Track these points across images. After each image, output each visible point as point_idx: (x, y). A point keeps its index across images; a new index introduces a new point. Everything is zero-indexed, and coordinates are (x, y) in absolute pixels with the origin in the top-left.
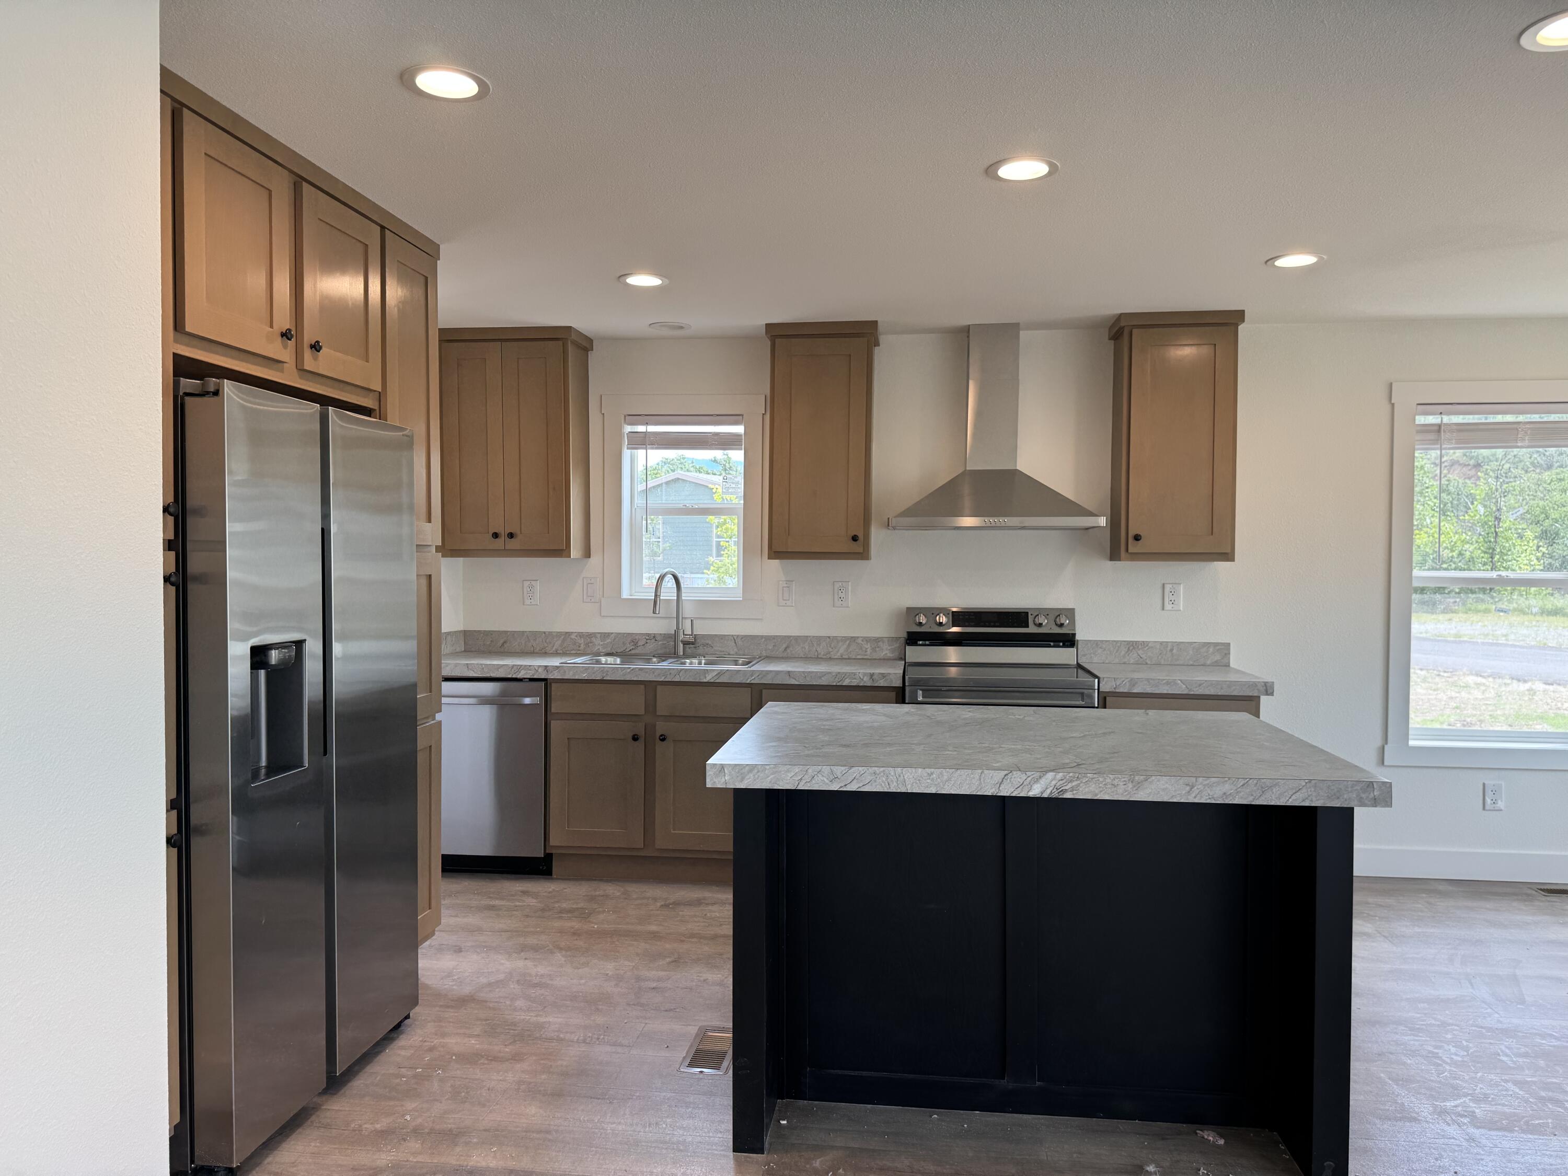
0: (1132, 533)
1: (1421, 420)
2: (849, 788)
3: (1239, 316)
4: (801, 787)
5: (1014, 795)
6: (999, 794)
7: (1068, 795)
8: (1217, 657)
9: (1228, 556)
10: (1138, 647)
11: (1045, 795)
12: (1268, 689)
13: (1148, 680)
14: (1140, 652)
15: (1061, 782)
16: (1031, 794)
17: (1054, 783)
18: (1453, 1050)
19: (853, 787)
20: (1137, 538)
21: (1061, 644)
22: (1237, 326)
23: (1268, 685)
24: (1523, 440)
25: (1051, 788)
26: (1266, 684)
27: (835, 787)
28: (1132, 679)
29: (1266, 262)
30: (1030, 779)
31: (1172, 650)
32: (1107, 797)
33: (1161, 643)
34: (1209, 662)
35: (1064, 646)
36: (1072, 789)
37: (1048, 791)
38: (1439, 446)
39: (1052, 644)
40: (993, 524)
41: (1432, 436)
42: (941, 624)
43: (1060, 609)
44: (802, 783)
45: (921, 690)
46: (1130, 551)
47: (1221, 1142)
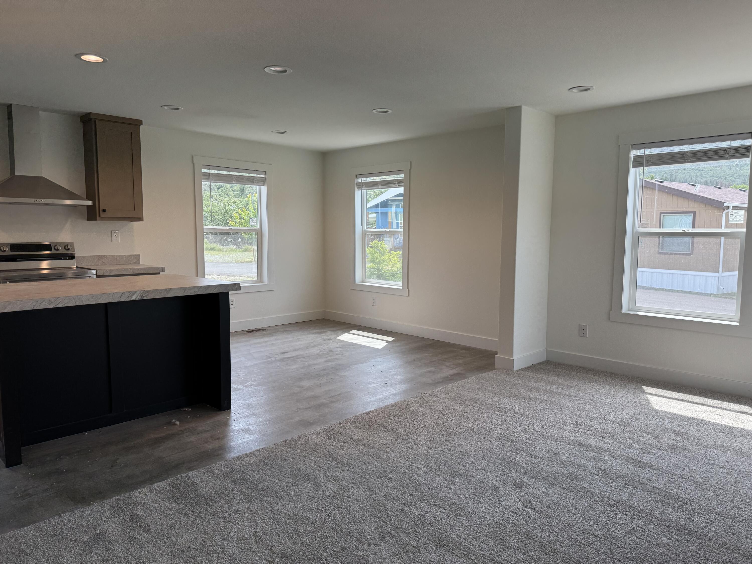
0: (101, 208)
1: (204, 171)
2: (58, 306)
3: (140, 122)
4: (35, 308)
5: (126, 300)
6: (120, 301)
7: (145, 298)
8: (135, 260)
9: (140, 219)
10: (102, 258)
11: (137, 299)
12: (163, 270)
13: (117, 269)
14: (103, 260)
15: (142, 294)
16: (132, 299)
17: (140, 294)
18: (242, 373)
19: (60, 305)
20: (104, 211)
21: (68, 258)
22: (139, 126)
23: (163, 268)
24: (235, 181)
25: (139, 297)
26: (162, 268)
27: (52, 306)
28: (110, 270)
29: (161, 106)
30: (131, 294)
31: (116, 259)
32: (158, 297)
33: (112, 256)
34: (132, 263)
35: (69, 259)
36: (146, 296)
37: (138, 298)
38: (209, 181)
39: (63, 258)
40: (36, 202)
41: (207, 177)
42: (5, 251)
43: (67, 242)
44: (36, 307)
45: (8, 281)
46: (101, 216)
47: (190, 409)
